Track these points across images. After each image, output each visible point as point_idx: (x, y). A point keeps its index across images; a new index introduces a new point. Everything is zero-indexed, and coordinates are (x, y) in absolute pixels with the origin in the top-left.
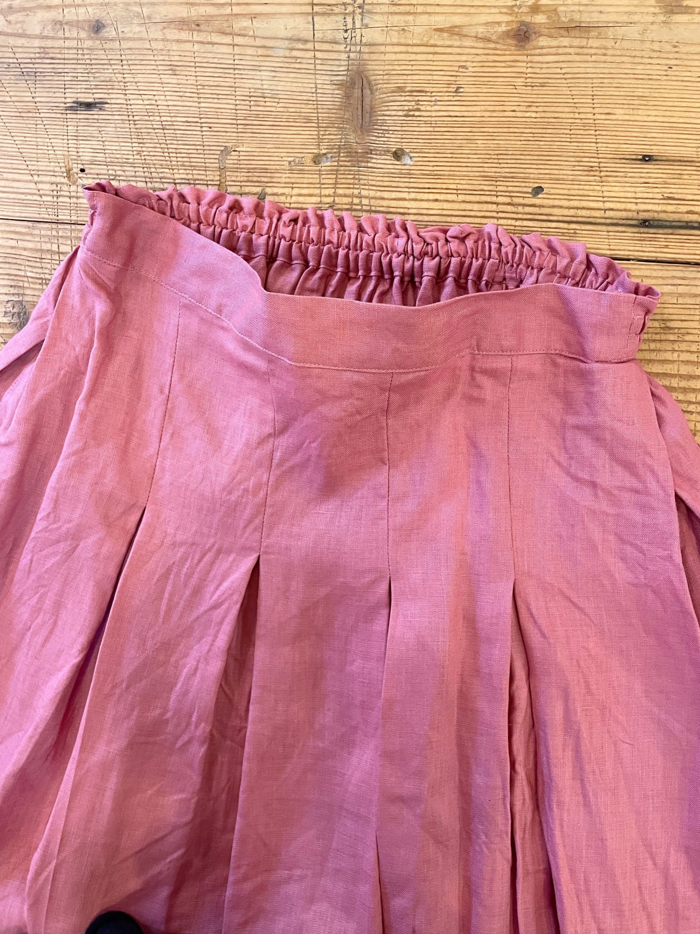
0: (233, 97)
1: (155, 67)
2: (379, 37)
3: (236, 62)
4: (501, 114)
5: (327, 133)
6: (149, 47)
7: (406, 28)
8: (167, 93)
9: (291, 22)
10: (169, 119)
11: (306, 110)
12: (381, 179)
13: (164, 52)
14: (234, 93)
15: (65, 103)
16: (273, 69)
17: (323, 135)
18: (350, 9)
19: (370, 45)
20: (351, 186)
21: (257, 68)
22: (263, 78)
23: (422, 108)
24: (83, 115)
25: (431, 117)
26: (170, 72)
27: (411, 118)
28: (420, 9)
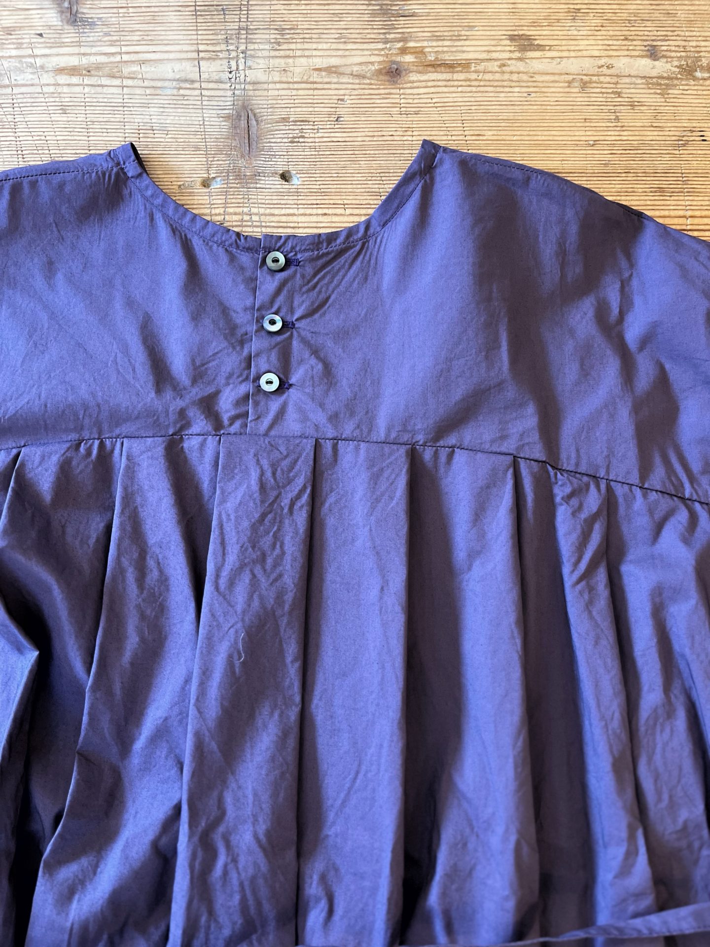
0: (122, 131)
1: (46, 108)
2: (261, 76)
3: (125, 101)
4: (381, 139)
5: (216, 159)
6: (41, 91)
7: (287, 69)
8: (56, 130)
9: (177, 66)
10: (58, 152)
11: (194, 140)
12: (270, 197)
13: (55, 95)
14: (123, 127)
16: (162, 106)
17: (211, 161)
18: (234, 54)
19: (254, 83)
20: (241, 205)
21: (146, 106)
22: (151, 113)
23: (307, 135)
25: (315, 142)
26: (61, 112)
27: (295, 144)
28: (299, 53)
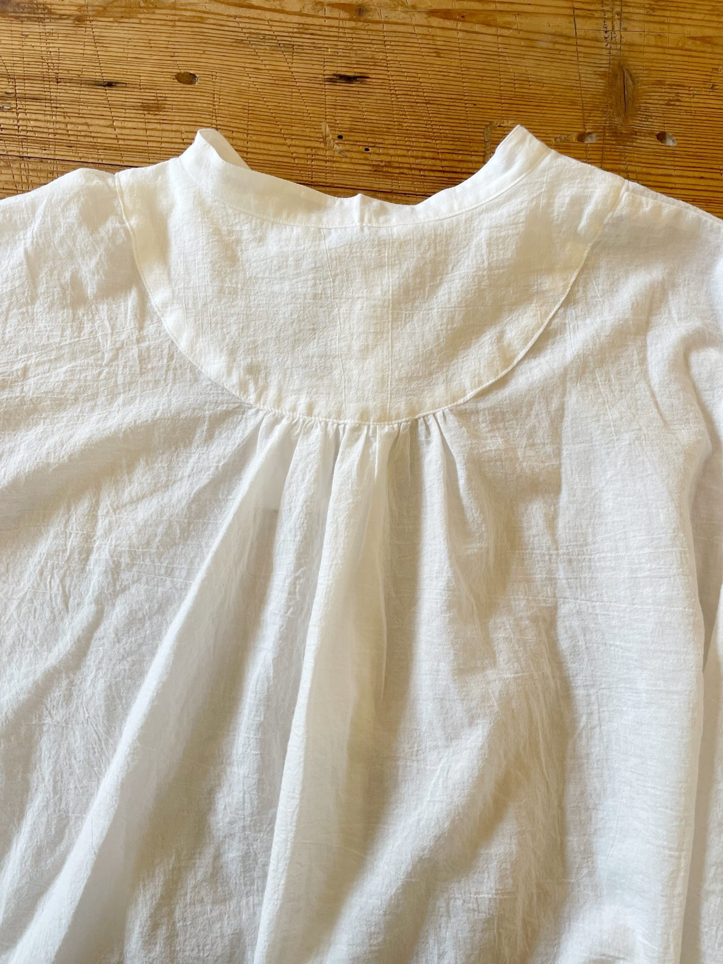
0: (498, 79)
1: (419, 49)
2: (636, 38)
3: (500, 50)
5: (592, 115)
6: (413, 32)
7: (661, 34)
9: (553, 21)
10: (432, 95)
11: (570, 94)
12: (647, 157)
13: (429, 37)
14: (499, 76)
15: (324, 75)
17: (588, 117)
18: (609, 15)
19: (631, 45)
20: (618, 162)
21: (522, 57)
22: (527, 65)
23: (682, 99)
24: (341, 86)
25: (691, 107)
26: (435, 54)
27: (671, 107)
28: (673, 21)
